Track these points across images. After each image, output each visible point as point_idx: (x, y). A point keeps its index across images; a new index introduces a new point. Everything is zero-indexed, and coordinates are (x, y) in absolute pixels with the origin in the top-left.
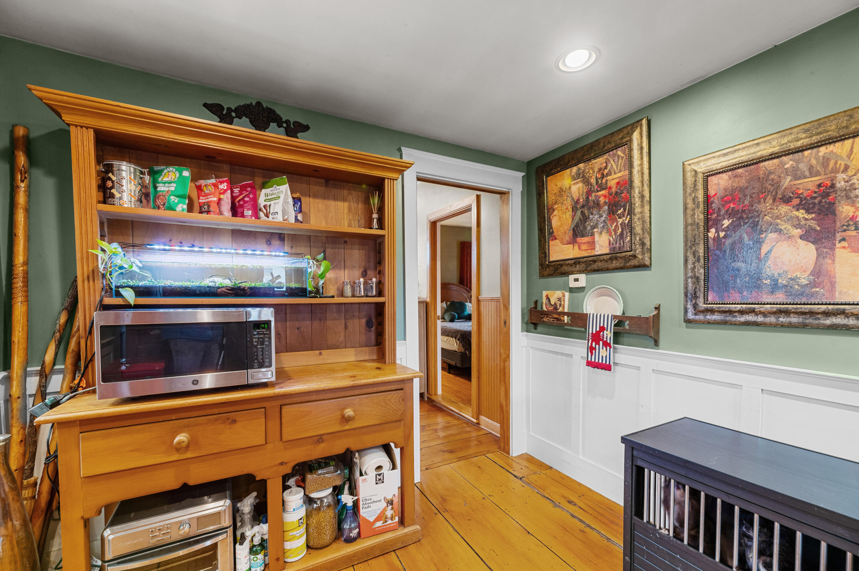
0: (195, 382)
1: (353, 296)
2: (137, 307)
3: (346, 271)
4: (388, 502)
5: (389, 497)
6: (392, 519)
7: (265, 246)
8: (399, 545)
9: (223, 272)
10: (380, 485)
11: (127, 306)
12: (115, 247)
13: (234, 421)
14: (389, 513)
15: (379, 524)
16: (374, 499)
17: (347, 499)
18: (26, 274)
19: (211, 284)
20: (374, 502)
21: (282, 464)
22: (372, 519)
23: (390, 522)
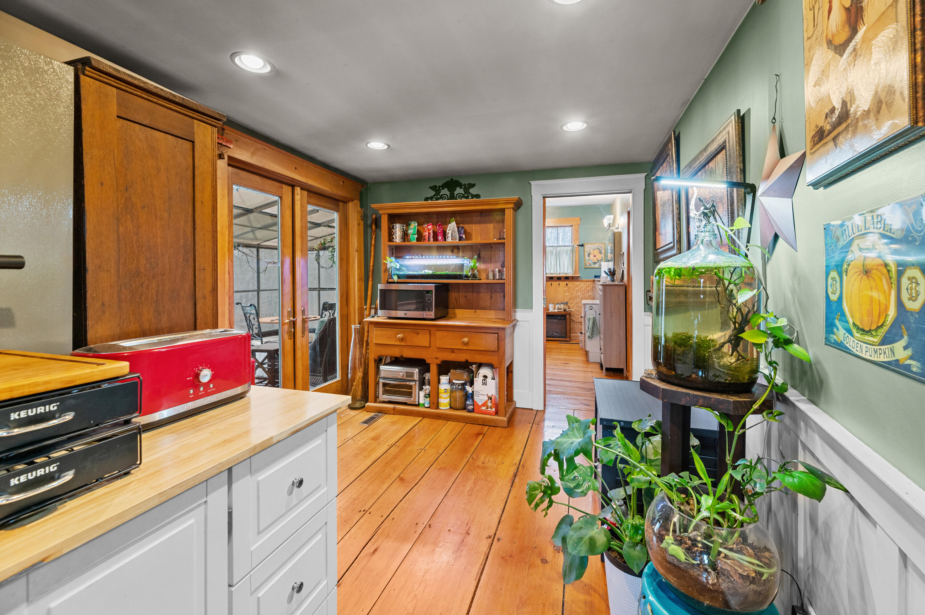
0: (405, 314)
1: (494, 279)
2: (398, 283)
3: (492, 265)
4: (489, 398)
5: (490, 395)
6: (491, 408)
7: (451, 253)
8: (493, 424)
9: (429, 267)
10: (484, 386)
11: (394, 283)
12: (393, 259)
13: (418, 334)
14: (489, 404)
15: (484, 408)
16: (481, 393)
17: (469, 389)
18: (373, 269)
19: (424, 273)
20: (481, 395)
21: (436, 358)
22: (480, 404)
23: (489, 409)
